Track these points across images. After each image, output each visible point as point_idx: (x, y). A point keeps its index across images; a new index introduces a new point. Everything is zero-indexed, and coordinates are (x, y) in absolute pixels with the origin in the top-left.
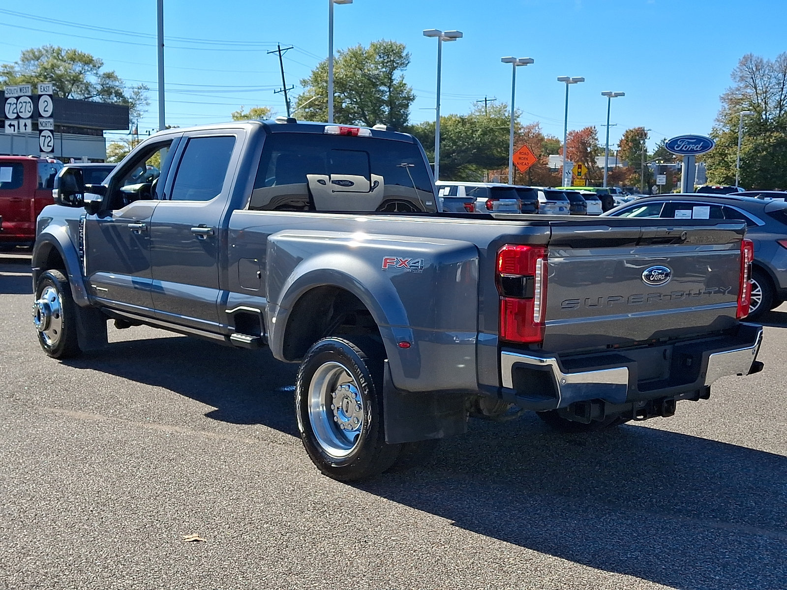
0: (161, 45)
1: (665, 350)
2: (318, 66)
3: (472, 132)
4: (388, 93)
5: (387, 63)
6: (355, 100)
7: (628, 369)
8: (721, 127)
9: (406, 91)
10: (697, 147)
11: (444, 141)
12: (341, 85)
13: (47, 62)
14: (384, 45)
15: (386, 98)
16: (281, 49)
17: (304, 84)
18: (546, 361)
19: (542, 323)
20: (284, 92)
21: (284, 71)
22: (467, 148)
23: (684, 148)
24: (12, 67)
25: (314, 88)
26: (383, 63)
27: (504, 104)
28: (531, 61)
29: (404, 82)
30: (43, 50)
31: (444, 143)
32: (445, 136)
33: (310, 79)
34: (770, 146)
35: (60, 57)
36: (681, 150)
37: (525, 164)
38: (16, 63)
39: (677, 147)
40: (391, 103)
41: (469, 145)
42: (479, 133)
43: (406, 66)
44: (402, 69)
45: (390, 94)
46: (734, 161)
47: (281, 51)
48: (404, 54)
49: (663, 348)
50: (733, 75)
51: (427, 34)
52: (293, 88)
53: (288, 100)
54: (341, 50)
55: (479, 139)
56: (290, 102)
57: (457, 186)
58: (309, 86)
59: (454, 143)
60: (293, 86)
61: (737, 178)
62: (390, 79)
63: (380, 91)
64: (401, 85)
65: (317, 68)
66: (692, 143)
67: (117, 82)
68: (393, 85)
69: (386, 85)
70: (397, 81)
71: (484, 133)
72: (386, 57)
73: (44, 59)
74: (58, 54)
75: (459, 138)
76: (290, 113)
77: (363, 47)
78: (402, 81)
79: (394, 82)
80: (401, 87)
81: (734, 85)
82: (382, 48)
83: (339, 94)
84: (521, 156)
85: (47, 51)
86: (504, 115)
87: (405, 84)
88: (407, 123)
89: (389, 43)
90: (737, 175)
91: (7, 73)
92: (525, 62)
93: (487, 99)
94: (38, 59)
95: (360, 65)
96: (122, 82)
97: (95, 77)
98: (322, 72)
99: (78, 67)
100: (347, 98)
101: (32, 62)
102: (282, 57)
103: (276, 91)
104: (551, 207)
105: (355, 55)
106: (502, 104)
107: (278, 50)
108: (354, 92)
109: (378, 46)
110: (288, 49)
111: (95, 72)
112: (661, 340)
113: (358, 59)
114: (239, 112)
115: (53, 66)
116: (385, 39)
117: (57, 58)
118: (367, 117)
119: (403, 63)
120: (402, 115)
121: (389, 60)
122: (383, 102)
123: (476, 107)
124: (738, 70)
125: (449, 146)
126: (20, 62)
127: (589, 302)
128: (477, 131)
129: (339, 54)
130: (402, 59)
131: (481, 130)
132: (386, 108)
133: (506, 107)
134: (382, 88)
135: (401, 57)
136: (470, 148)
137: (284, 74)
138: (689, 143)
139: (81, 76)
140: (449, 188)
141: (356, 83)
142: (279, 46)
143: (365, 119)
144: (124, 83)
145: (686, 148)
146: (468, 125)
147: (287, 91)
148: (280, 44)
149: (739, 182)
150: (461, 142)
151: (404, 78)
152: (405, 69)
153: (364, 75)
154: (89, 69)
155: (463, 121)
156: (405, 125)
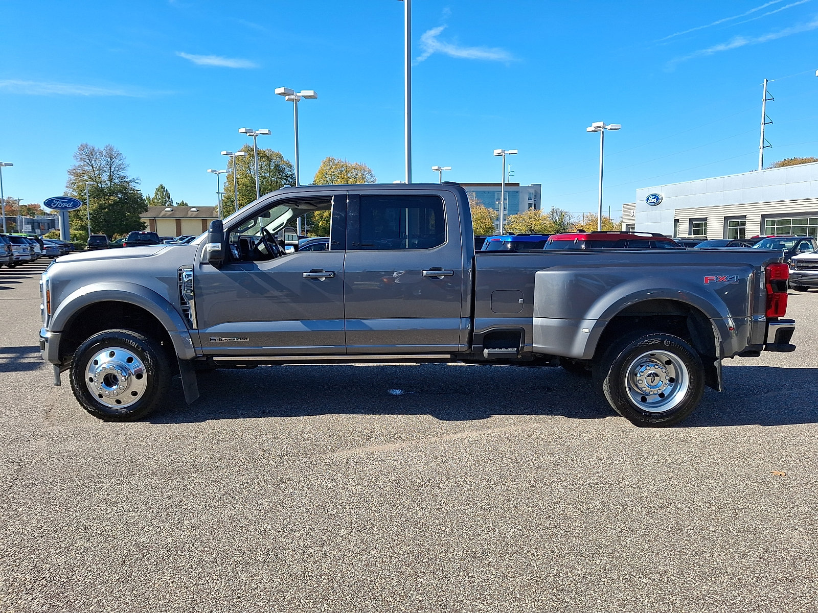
8: (71, 191)
10: (69, 205)
23: (59, 206)
34: (110, 205)
36: (56, 207)
39: (53, 205)
46: (86, 215)
50: (75, 156)
61: (89, 227)
66: (65, 202)
81: (77, 164)
90: (89, 225)
104: (16, 249)
124: (78, 153)
138: (63, 202)
145: (60, 205)
149: (91, 229)
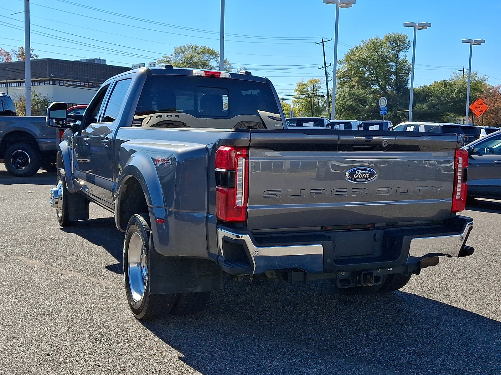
0: (222, 37)
1: (375, 234)
2: (349, 51)
3: (451, 91)
4: (395, 67)
5: (395, 47)
6: (372, 72)
7: (323, 247)
9: (408, 65)
11: (431, 97)
12: (364, 62)
13: (188, 54)
14: (393, 36)
15: (393, 70)
16: (324, 41)
17: (339, 63)
18: (241, 236)
19: (245, 207)
20: (324, 68)
21: (325, 55)
22: (447, 102)
24: (170, 58)
25: (346, 65)
26: (392, 48)
27: (475, 72)
28: (483, 41)
29: (406, 60)
30: (186, 47)
31: (431, 98)
32: (432, 94)
33: (344, 59)
35: (197, 51)
37: (480, 111)
38: (172, 55)
40: (396, 73)
41: (449, 99)
42: (456, 91)
43: (408, 49)
44: (405, 51)
45: (396, 67)
47: (324, 43)
48: (407, 42)
49: (374, 232)
51: (406, 25)
52: (331, 65)
53: (327, 73)
54: (365, 41)
55: (456, 96)
56: (328, 74)
57: (419, 125)
58: (343, 64)
59: (439, 98)
60: (331, 64)
62: (397, 58)
63: (389, 66)
64: (404, 62)
65: (349, 53)
67: (228, 65)
68: (399, 62)
69: (393, 62)
70: (402, 59)
71: (460, 92)
72: (395, 44)
73: (187, 52)
74: (195, 49)
75: (442, 95)
76: (328, 81)
77: (379, 37)
78: (405, 59)
79: (400, 60)
80: (404, 63)
82: (392, 38)
83: (362, 68)
84: (477, 106)
85: (189, 48)
86: (475, 79)
87: (407, 61)
88: (407, 86)
89: (397, 35)
91: (167, 61)
92: (479, 43)
93: (464, 69)
94: (184, 52)
95: (377, 50)
96: (231, 66)
97: (216, 63)
98: (351, 55)
99: (206, 57)
100: (367, 70)
101: (181, 54)
102: (324, 46)
103: (320, 68)
105: (373, 43)
106: (474, 72)
107: (322, 42)
108: (372, 67)
109: (390, 37)
110: (328, 41)
111: (216, 59)
112: (377, 225)
113: (375, 46)
114: (301, 82)
115: (192, 57)
116: (394, 32)
117: (195, 51)
118: (380, 83)
119: (406, 47)
120: (404, 81)
121: (397, 45)
122: (392, 73)
123: (455, 74)
125: (434, 101)
126: (174, 55)
127: (292, 193)
128: (454, 90)
129: (363, 43)
130: (405, 45)
131: (457, 89)
132: (394, 77)
133: (477, 74)
134: (391, 64)
135: (404, 43)
136: (450, 101)
137: (325, 56)
139: (208, 62)
140: (414, 126)
141: (374, 60)
142: (323, 39)
143: (379, 84)
144: (232, 66)
146: (448, 86)
147: (327, 68)
148: (323, 38)
150: (443, 98)
151: (406, 57)
152: (407, 51)
153: (379, 56)
154: (213, 58)
155: (445, 84)
156: (406, 87)
